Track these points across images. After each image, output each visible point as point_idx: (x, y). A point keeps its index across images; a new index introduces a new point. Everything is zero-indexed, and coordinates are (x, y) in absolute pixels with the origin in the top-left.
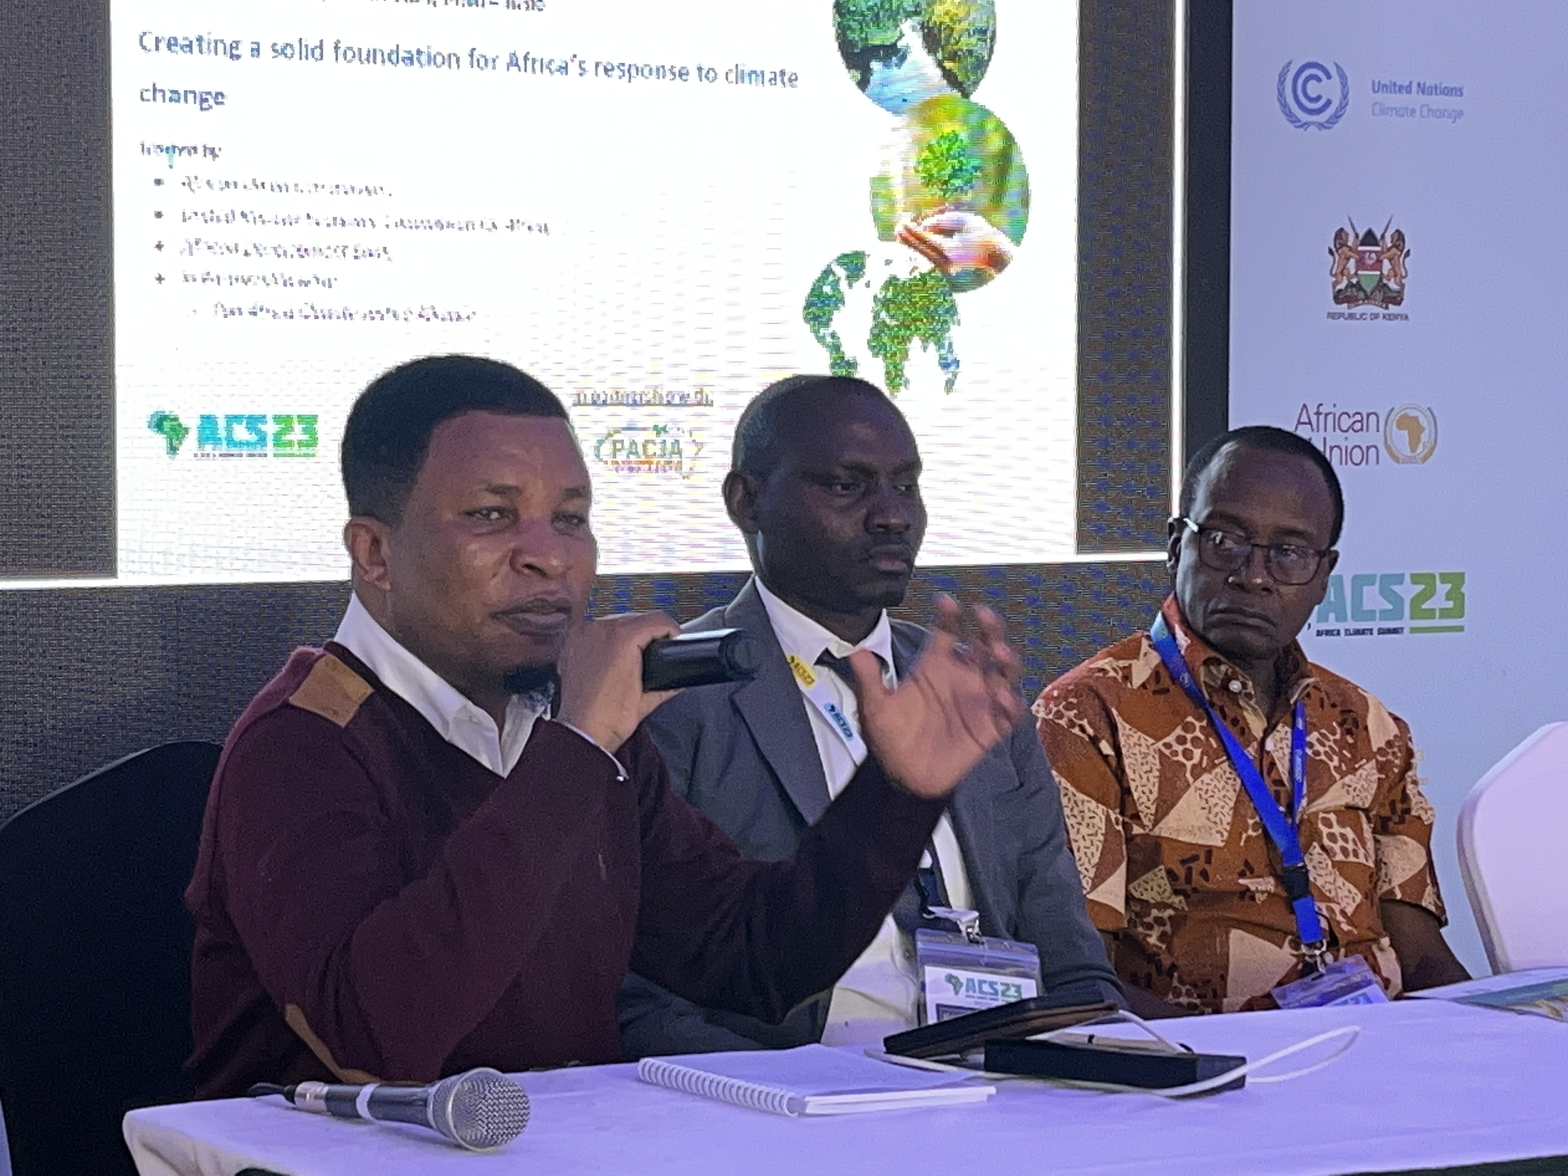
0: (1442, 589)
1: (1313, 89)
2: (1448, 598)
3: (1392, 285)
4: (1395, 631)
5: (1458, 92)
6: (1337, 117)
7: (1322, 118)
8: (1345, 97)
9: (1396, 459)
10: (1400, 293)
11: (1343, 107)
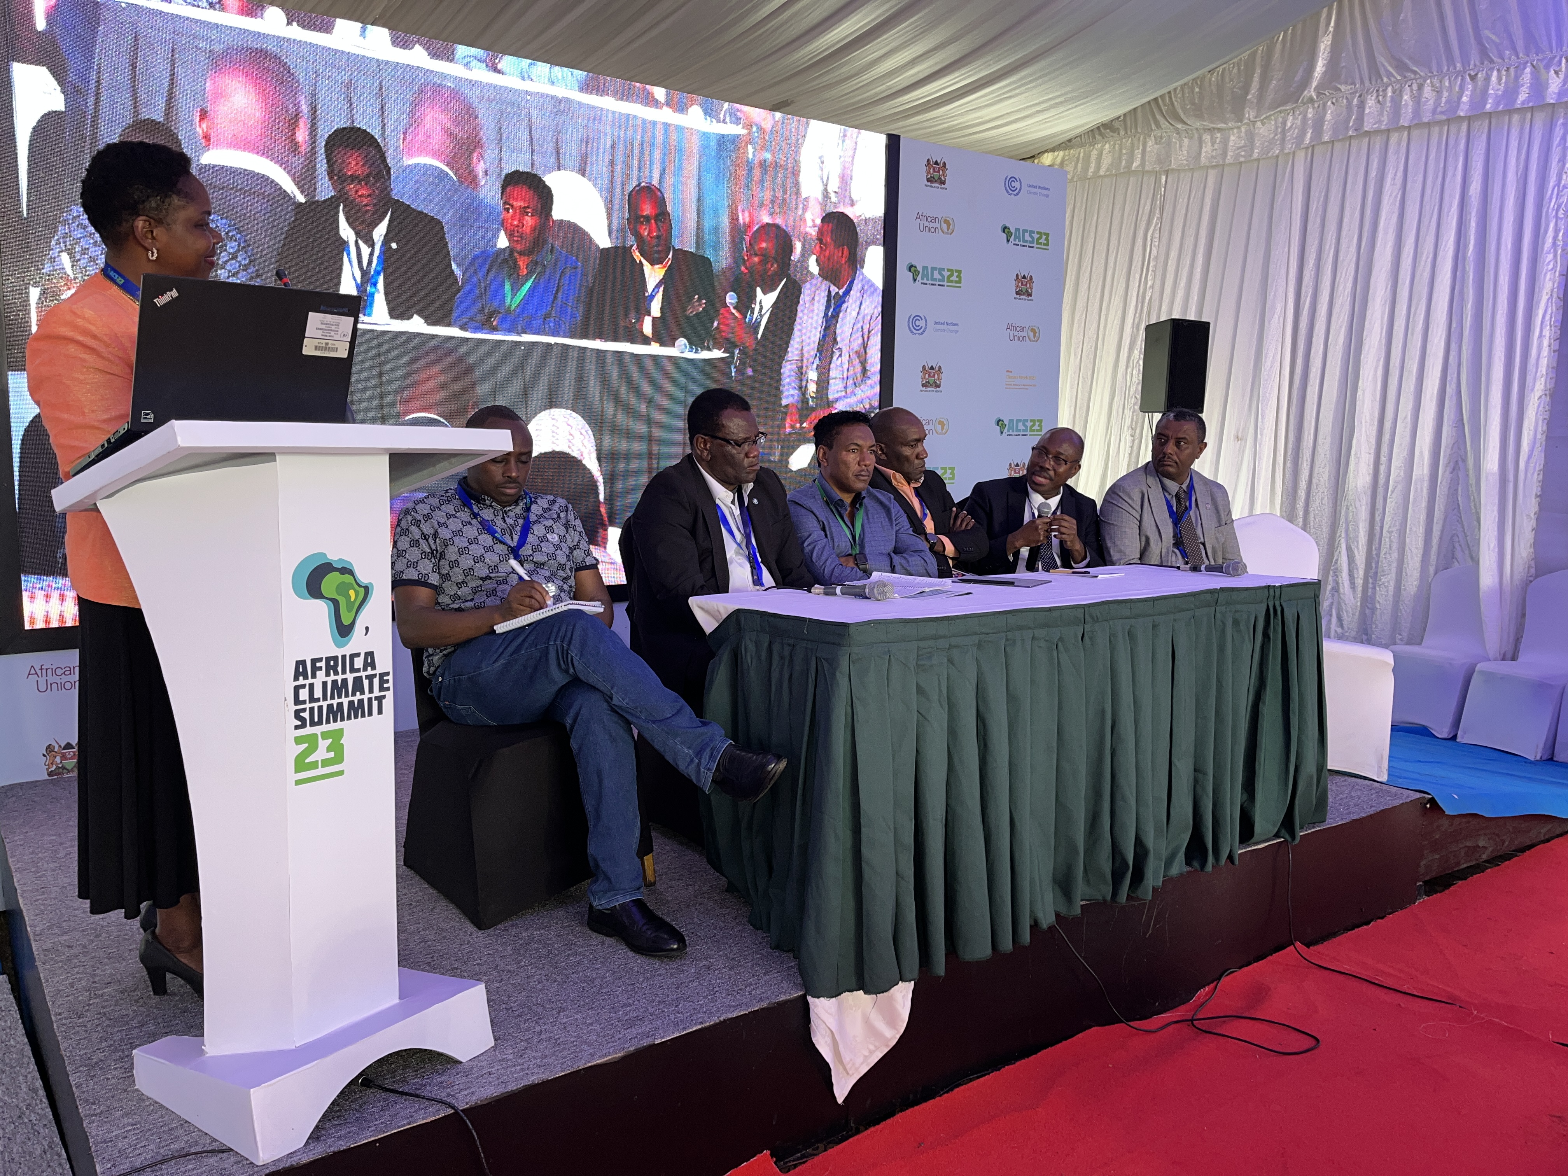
0: (949, 471)
2: (952, 474)
3: (938, 382)
7: (920, 332)
8: (926, 325)
10: (940, 385)
11: (926, 328)
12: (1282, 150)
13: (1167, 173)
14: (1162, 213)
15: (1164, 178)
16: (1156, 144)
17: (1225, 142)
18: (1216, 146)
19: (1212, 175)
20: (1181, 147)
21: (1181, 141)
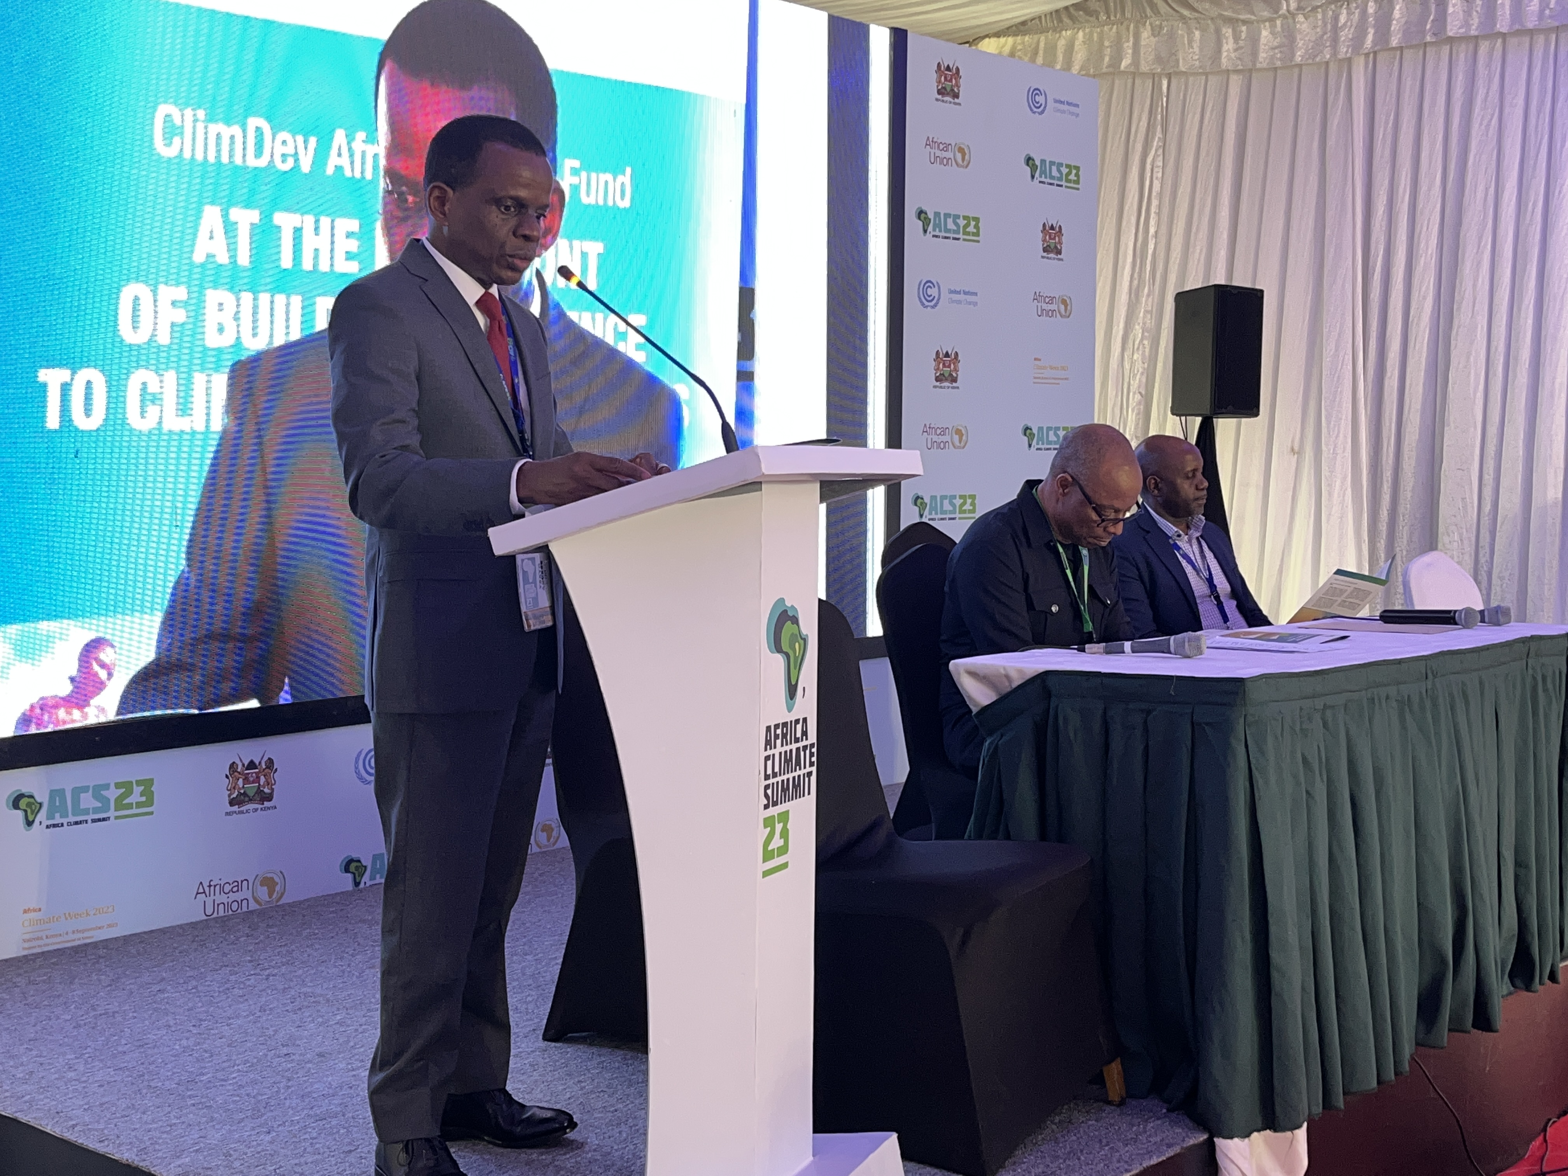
0: (969, 501)
1: (930, 291)
2: (971, 505)
3: (954, 375)
4: (954, 519)
5: (976, 294)
6: (937, 303)
7: (932, 304)
8: (939, 295)
9: (954, 447)
10: (956, 378)
11: (939, 299)
12: (1335, 53)
13: (1169, 77)
14: (1165, 131)
15: (1165, 83)
16: (1153, 35)
17: (1254, 40)
18: (1241, 43)
19: (1236, 84)
20: (1190, 42)
21: (1190, 33)
